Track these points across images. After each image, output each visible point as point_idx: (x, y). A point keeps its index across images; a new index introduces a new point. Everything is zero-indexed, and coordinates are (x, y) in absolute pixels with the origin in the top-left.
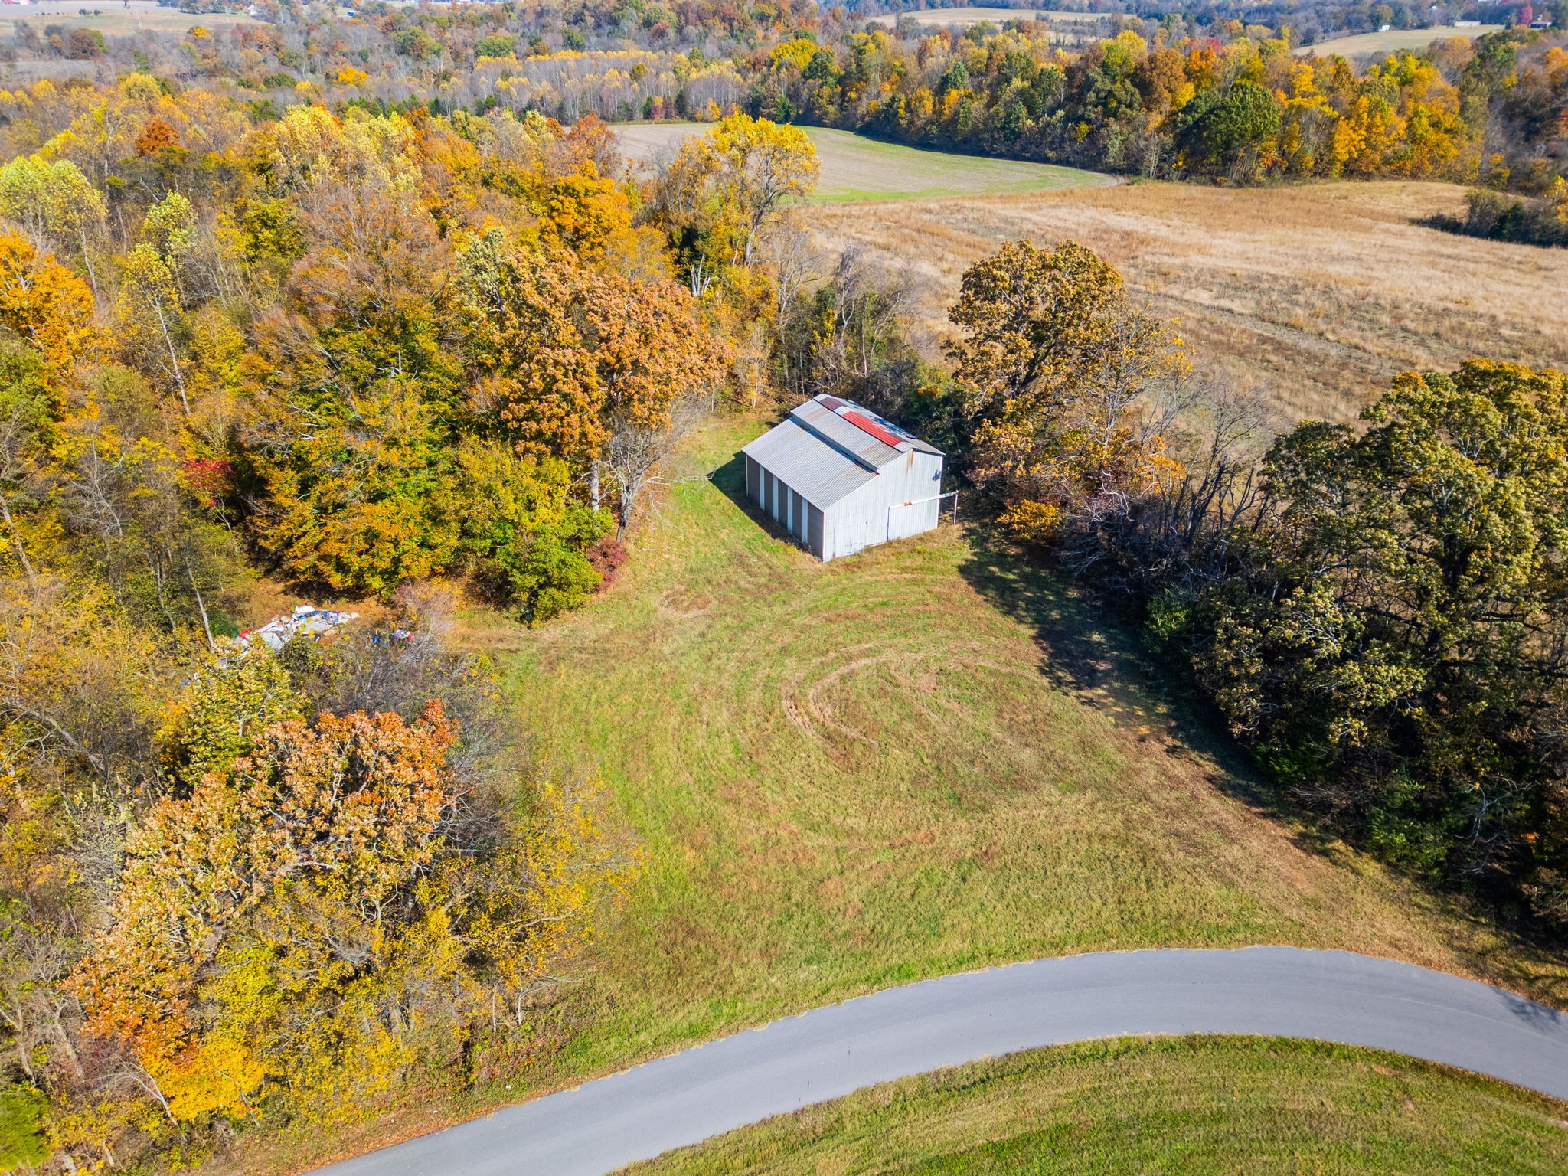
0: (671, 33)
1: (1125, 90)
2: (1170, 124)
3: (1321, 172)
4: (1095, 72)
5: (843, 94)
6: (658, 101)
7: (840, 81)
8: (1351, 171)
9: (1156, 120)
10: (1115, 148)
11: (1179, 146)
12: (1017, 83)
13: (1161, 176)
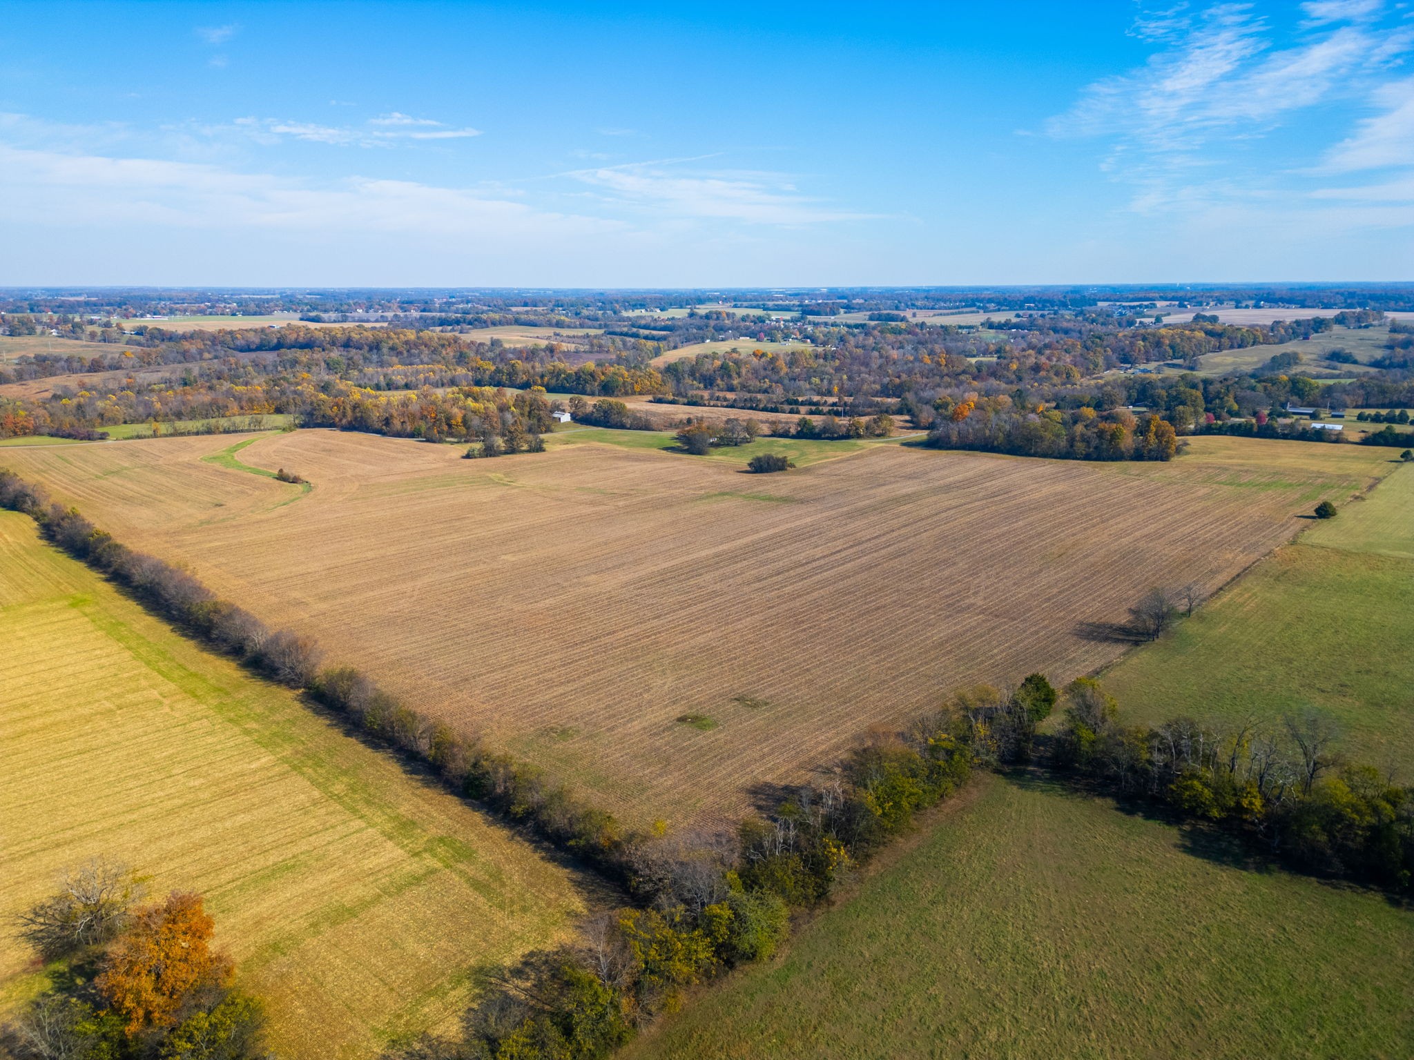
2: (598, 384)
3: (633, 394)
4: (582, 374)
5: (510, 378)
6: (445, 381)
7: (507, 374)
8: (638, 394)
9: (595, 384)
11: (599, 389)
12: (562, 376)
13: (593, 395)
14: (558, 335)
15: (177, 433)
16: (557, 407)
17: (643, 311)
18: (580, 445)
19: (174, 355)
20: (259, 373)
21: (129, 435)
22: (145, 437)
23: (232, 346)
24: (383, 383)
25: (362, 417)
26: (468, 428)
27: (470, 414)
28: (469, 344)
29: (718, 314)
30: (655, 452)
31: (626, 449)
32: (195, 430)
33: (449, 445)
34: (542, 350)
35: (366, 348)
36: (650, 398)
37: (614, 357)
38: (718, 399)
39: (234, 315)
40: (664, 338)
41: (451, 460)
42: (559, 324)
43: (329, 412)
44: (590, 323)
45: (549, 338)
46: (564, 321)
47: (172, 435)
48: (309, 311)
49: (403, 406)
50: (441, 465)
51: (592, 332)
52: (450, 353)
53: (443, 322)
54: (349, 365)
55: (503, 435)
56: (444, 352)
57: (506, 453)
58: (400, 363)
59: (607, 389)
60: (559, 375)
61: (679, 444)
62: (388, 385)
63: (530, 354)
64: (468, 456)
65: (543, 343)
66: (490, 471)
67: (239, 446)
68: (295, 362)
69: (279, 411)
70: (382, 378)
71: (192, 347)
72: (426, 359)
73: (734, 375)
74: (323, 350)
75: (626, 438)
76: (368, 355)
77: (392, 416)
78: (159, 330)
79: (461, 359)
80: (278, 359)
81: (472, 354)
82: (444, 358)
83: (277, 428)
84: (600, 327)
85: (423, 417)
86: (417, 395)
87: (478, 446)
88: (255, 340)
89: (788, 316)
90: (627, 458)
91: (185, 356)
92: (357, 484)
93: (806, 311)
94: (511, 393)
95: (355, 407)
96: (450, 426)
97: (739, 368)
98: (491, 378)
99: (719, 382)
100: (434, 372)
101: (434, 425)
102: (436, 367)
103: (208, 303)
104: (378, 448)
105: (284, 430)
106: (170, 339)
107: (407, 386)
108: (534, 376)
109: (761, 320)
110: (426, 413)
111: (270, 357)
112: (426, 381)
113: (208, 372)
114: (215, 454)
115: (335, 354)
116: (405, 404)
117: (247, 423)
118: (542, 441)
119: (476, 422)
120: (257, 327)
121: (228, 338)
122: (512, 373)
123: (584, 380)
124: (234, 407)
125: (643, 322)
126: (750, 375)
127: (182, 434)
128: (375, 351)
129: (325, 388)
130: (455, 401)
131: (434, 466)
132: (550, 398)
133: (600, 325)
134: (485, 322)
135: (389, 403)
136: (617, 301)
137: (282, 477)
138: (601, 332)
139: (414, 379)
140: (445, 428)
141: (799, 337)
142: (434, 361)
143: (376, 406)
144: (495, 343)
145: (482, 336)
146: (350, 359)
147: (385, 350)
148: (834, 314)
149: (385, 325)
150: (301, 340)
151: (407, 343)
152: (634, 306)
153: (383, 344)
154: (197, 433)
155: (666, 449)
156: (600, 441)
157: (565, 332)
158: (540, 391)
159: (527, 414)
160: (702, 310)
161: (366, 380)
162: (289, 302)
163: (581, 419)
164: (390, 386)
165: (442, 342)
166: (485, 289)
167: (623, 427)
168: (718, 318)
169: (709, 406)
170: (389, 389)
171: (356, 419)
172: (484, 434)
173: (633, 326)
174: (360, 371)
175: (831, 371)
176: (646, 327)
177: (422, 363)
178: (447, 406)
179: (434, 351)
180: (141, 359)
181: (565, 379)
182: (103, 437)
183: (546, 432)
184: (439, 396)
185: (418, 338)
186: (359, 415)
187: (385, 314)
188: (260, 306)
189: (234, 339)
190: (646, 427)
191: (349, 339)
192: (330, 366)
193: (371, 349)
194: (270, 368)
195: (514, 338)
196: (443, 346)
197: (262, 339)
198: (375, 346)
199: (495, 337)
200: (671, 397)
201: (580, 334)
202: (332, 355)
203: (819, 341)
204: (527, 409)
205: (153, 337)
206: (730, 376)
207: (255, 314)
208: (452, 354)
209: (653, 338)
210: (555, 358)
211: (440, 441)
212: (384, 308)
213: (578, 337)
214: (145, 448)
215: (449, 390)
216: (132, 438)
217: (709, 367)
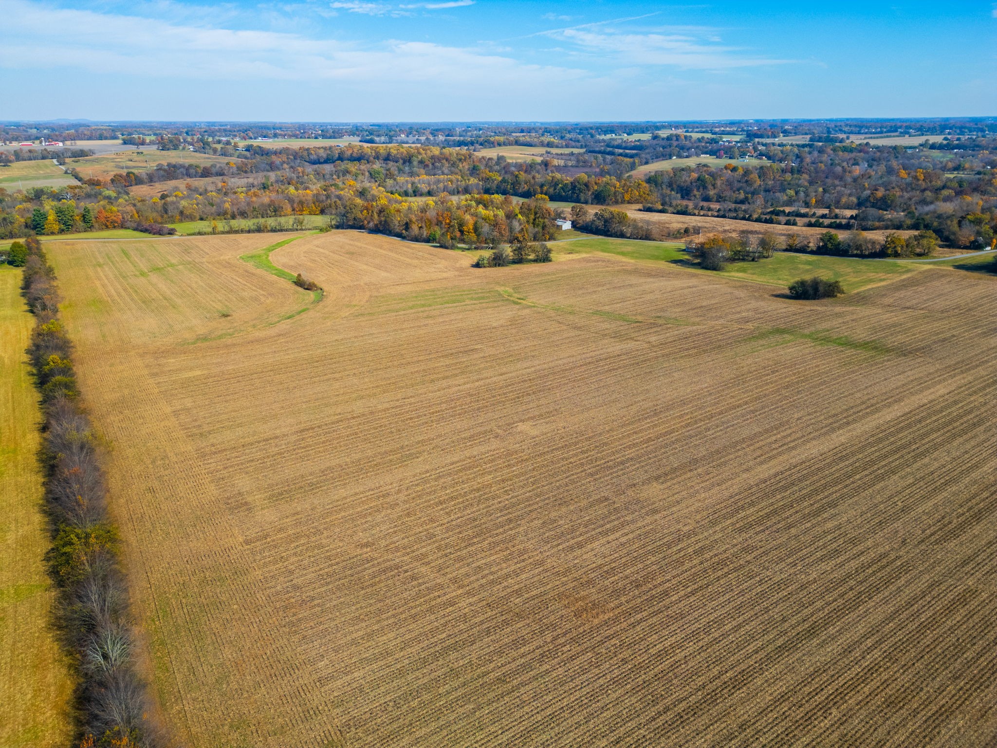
0: (430, 165)
1: (583, 187)
2: (593, 193)
3: (622, 203)
4: (577, 184)
5: (514, 187)
6: (460, 189)
7: (512, 184)
8: (629, 202)
9: (590, 193)
10: (582, 199)
11: (595, 198)
12: (560, 185)
13: (592, 204)
14: (549, 153)
15: (231, 231)
16: (559, 215)
17: (613, 135)
18: (584, 255)
19: (264, 165)
20: (318, 180)
21: (192, 232)
22: (205, 234)
23: (308, 160)
24: (410, 191)
25: (385, 221)
26: (478, 235)
27: (480, 220)
28: (480, 159)
29: (677, 137)
30: (663, 265)
31: (632, 261)
32: (247, 229)
33: (459, 252)
34: (539, 164)
35: (401, 161)
36: (640, 206)
37: (598, 170)
38: (702, 208)
39: (316, 138)
40: (637, 155)
41: (461, 269)
42: (549, 145)
43: (359, 215)
44: (573, 144)
45: (542, 155)
46: (553, 142)
47: (228, 232)
48: (367, 136)
49: (422, 212)
50: (450, 274)
51: (576, 151)
52: (465, 166)
53: (460, 144)
54: (387, 175)
55: (511, 242)
56: (461, 166)
57: (514, 262)
58: (426, 174)
59: (599, 198)
60: (556, 184)
61: (687, 257)
62: (414, 192)
63: (530, 168)
64: (477, 265)
65: (539, 159)
66: (498, 283)
67: (279, 245)
68: (346, 172)
69: (322, 212)
70: (410, 186)
71: (277, 160)
72: (446, 171)
73: (710, 187)
74: (368, 162)
75: (629, 249)
76: (401, 167)
77: (411, 221)
78: (260, 147)
79: (474, 171)
80: (334, 169)
81: (482, 168)
82: (461, 171)
83: (315, 228)
84: (581, 147)
85: (439, 223)
86: (436, 203)
87: (487, 254)
88: (323, 154)
89: (737, 138)
90: (636, 272)
91: (272, 167)
92: (368, 294)
93: (751, 136)
94: (516, 202)
95: (381, 211)
96: (462, 232)
97: (715, 179)
98: (498, 187)
99: (695, 192)
100: (451, 181)
101: (447, 231)
102: (453, 177)
103: (301, 131)
104: (396, 252)
105: (321, 230)
106: (267, 154)
107: (429, 194)
108: (534, 185)
109: (715, 141)
110: (441, 219)
111: (328, 168)
112: (445, 189)
113: (282, 178)
114: (255, 252)
115: (377, 166)
116: (424, 210)
117: (291, 223)
118: (549, 251)
119: (486, 228)
120: (327, 145)
121: (305, 153)
122: (516, 182)
123: (579, 189)
124: (288, 208)
125: (616, 143)
126: (724, 186)
127: (236, 232)
128: (408, 164)
129: (362, 194)
130: (468, 207)
131: (445, 275)
132: (552, 206)
133: (582, 145)
134: (493, 143)
135: (410, 208)
136: (591, 128)
137: (300, 283)
138: (583, 150)
139: (435, 187)
140: (458, 234)
141: (755, 155)
142: (452, 173)
143: (398, 211)
144: (500, 159)
145: (491, 153)
146: (388, 170)
147: (415, 163)
148: (775, 137)
149: (419, 145)
150: (355, 155)
151: (433, 157)
152: (606, 132)
153: (414, 158)
154: (249, 232)
155: (675, 262)
156: (603, 251)
157: (554, 151)
158: (544, 199)
159: (531, 221)
160: (664, 133)
161: (397, 188)
162: (356, 130)
163: (580, 227)
164: (416, 193)
165: (459, 157)
166: (492, 122)
167: (622, 235)
168: (677, 140)
169: (699, 215)
170: (415, 196)
171: (381, 222)
172: (493, 241)
173: (608, 146)
174: (395, 180)
175: (806, 184)
176: (619, 147)
177: (443, 174)
178: (460, 213)
179: (453, 165)
180: (239, 168)
181: (562, 188)
182: (171, 232)
183: (549, 239)
184: (454, 202)
185: (441, 153)
186: (383, 219)
187: (420, 138)
188: (336, 133)
189: (309, 154)
190: (647, 237)
191: (389, 154)
192: (372, 176)
193: (404, 163)
194: (327, 176)
195: (515, 155)
196: (460, 160)
197: (328, 155)
198: (408, 160)
199: (501, 154)
200: (660, 207)
201: (566, 152)
202: (375, 166)
203: (777, 158)
204: (532, 217)
205: (256, 153)
206: (705, 188)
207: (330, 138)
208: (467, 167)
209: (626, 156)
210: (549, 171)
211: (453, 247)
212: (420, 133)
213: (565, 155)
214: (200, 244)
215: (463, 197)
216: (194, 234)
217: (686, 179)
